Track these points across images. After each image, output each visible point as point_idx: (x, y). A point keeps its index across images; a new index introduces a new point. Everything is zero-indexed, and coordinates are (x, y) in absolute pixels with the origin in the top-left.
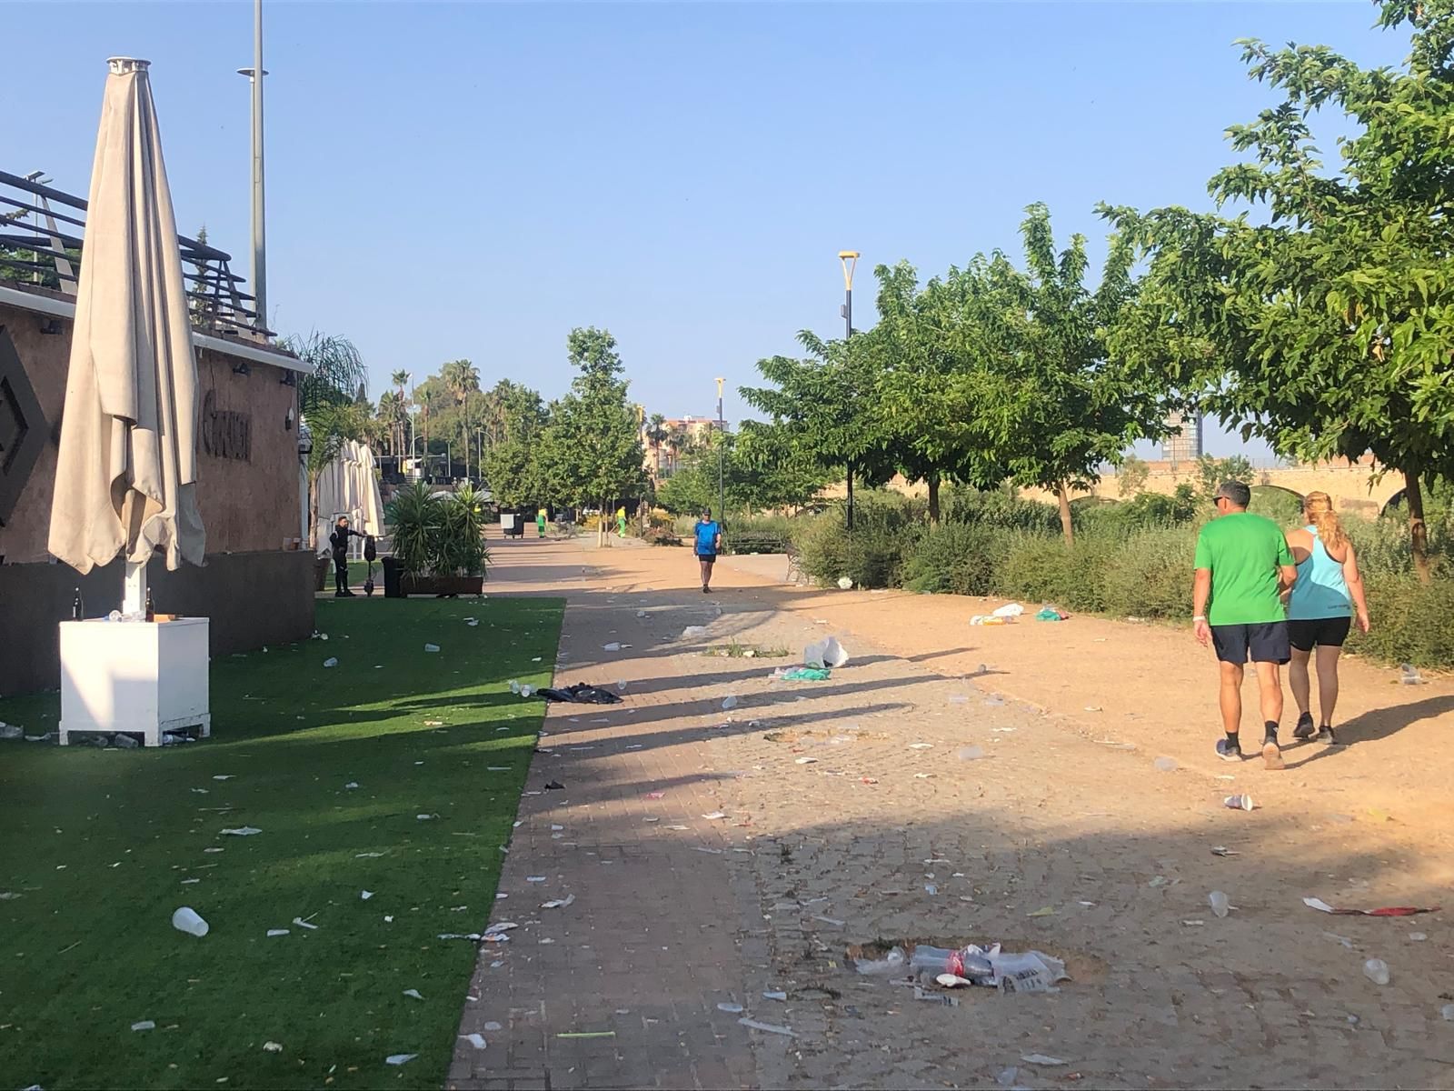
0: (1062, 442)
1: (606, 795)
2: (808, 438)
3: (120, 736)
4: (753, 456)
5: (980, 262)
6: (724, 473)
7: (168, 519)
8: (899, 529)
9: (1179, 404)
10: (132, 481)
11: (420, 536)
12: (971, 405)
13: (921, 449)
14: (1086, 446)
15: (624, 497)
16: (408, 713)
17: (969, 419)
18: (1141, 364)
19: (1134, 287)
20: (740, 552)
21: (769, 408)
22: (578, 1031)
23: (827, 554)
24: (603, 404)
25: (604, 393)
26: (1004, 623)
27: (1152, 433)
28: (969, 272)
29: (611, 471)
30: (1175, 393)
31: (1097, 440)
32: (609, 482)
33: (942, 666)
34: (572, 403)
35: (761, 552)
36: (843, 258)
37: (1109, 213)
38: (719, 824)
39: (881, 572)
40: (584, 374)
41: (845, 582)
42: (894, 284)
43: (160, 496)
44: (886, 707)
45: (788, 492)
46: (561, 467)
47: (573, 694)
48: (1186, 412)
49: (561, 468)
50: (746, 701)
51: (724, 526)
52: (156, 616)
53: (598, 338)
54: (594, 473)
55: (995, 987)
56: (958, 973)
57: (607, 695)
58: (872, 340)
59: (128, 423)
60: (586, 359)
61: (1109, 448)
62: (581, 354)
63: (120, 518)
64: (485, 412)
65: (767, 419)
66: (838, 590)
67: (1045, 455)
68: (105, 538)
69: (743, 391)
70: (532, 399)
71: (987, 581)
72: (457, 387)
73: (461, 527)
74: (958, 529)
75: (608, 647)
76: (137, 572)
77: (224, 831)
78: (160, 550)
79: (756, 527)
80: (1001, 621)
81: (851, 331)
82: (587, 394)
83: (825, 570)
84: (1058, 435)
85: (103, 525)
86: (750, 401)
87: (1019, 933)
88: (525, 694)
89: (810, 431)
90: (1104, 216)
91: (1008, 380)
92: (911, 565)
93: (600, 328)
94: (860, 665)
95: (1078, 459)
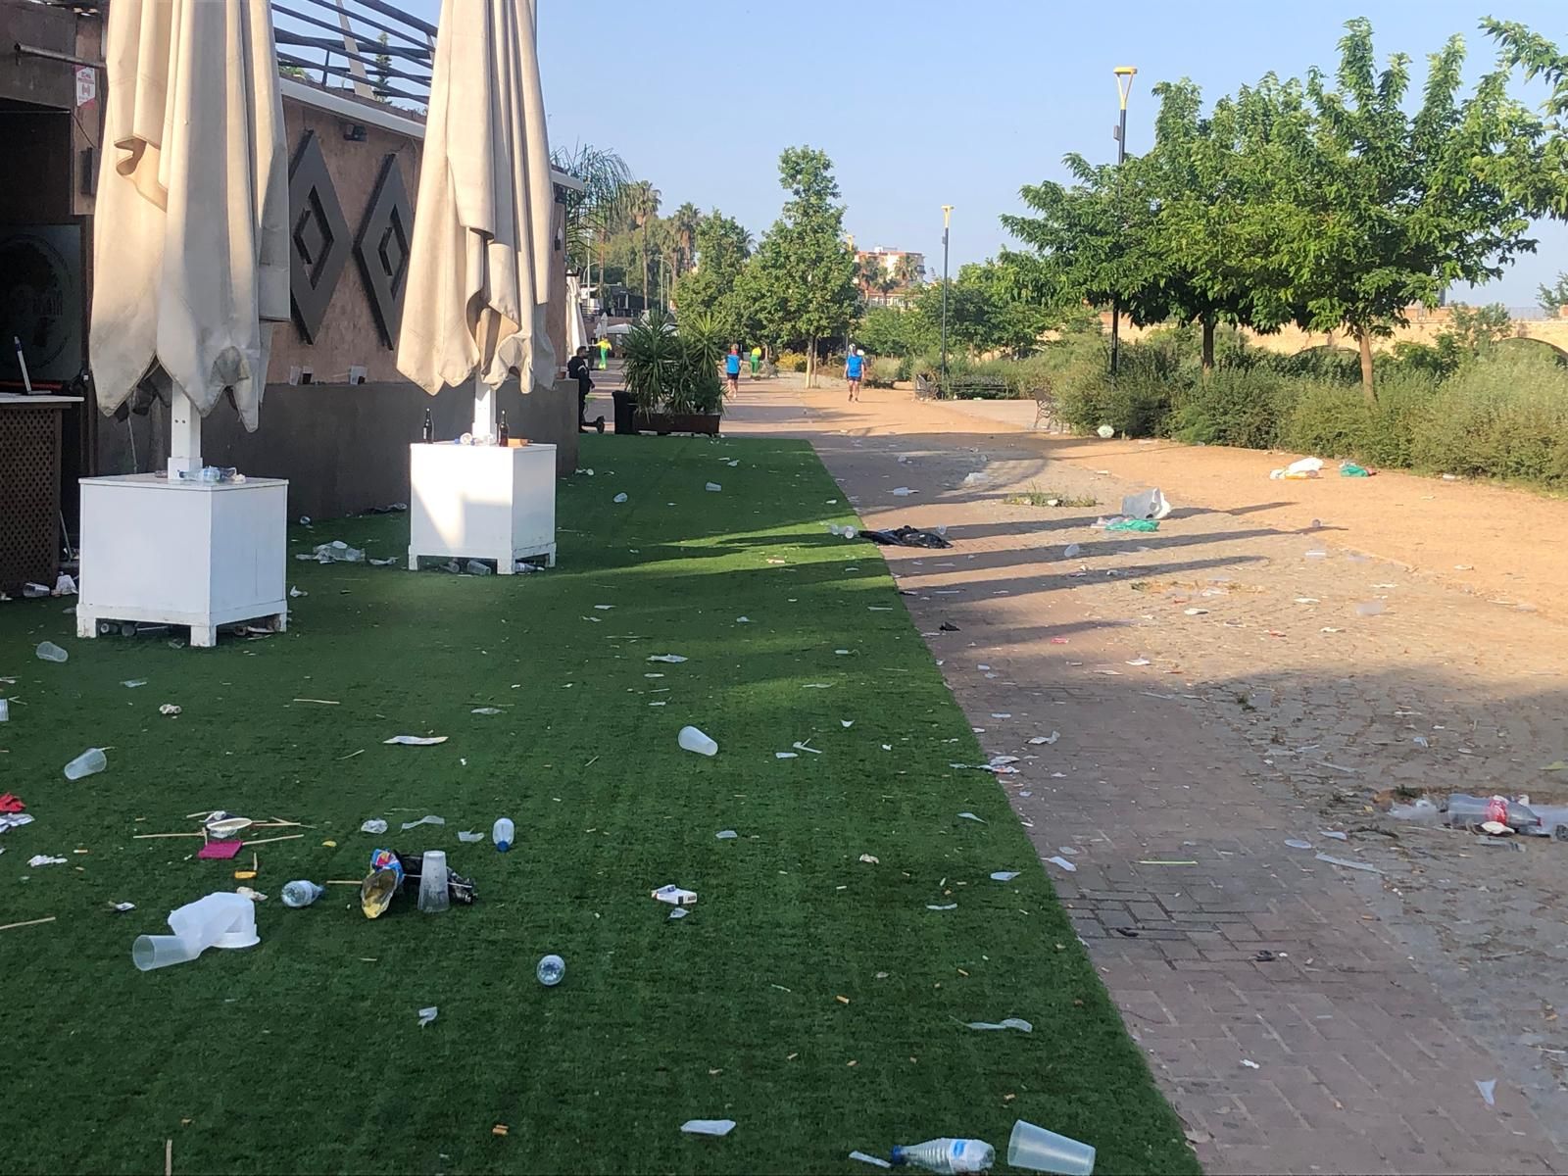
0: (1373, 280)
1: (1009, 638)
2: (1076, 274)
3: (471, 562)
4: (1016, 292)
5: (1271, 81)
6: (948, 310)
7: (524, 340)
8: (1169, 375)
9: (1497, 243)
10: (489, 299)
11: (656, 370)
12: (1271, 239)
13: (1201, 287)
14: (1397, 286)
15: (835, 335)
16: (741, 551)
17: (1267, 255)
18: (1525, 195)
19: (1455, 112)
20: (962, 397)
21: (1031, 238)
22: (1156, 859)
23: (1088, 400)
24: (816, 232)
25: (817, 220)
26: (1308, 478)
27: (1470, 273)
28: (1258, 92)
29: (822, 306)
30: (1496, 231)
31: (1411, 280)
32: (821, 318)
33: (1267, 519)
34: (782, 231)
35: (985, 397)
36: (1118, 74)
37: (1495, 29)
38: (1146, 669)
39: (1147, 420)
40: (796, 198)
41: (1105, 430)
42: (1176, 101)
43: (516, 316)
44: (1241, 560)
45: (1016, 333)
46: (769, 300)
47: (900, 537)
48: (1504, 252)
49: (769, 302)
50: (1087, 550)
51: (944, 368)
52: (510, 440)
53: (812, 159)
54: (803, 308)
55: (1547, 836)
56: (1500, 820)
57: (936, 540)
58: (1150, 164)
59: (485, 237)
60: (799, 183)
61: (1424, 289)
62: (793, 177)
63: (474, 337)
64: (666, 238)
65: (1031, 249)
66: (1098, 439)
67: (1350, 296)
68: (459, 358)
69: (1005, 219)
70: (728, 226)
71: (1267, 433)
72: (635, 211)
73: (699, 361)
74: (1237, 376)
75: (896, 492)
76: (488, 395)
77: (653, 658)
78: (515, 372)
79: (980, 371)
80: (1304, 475)
81: (1124, 156)
82: (799, 220)
83: (1085, 417)
84: (1368, 273)
85: (457, 345)
86: (1013, 231)
87: (1542, 786)
88: (849, 536)
89: (1078, 265)
90: (1490, 32)
91: (1312, 211)
92: (1182, 414)
93: (815, 148)
94: (1182, 517)
95: (1390, 301)
